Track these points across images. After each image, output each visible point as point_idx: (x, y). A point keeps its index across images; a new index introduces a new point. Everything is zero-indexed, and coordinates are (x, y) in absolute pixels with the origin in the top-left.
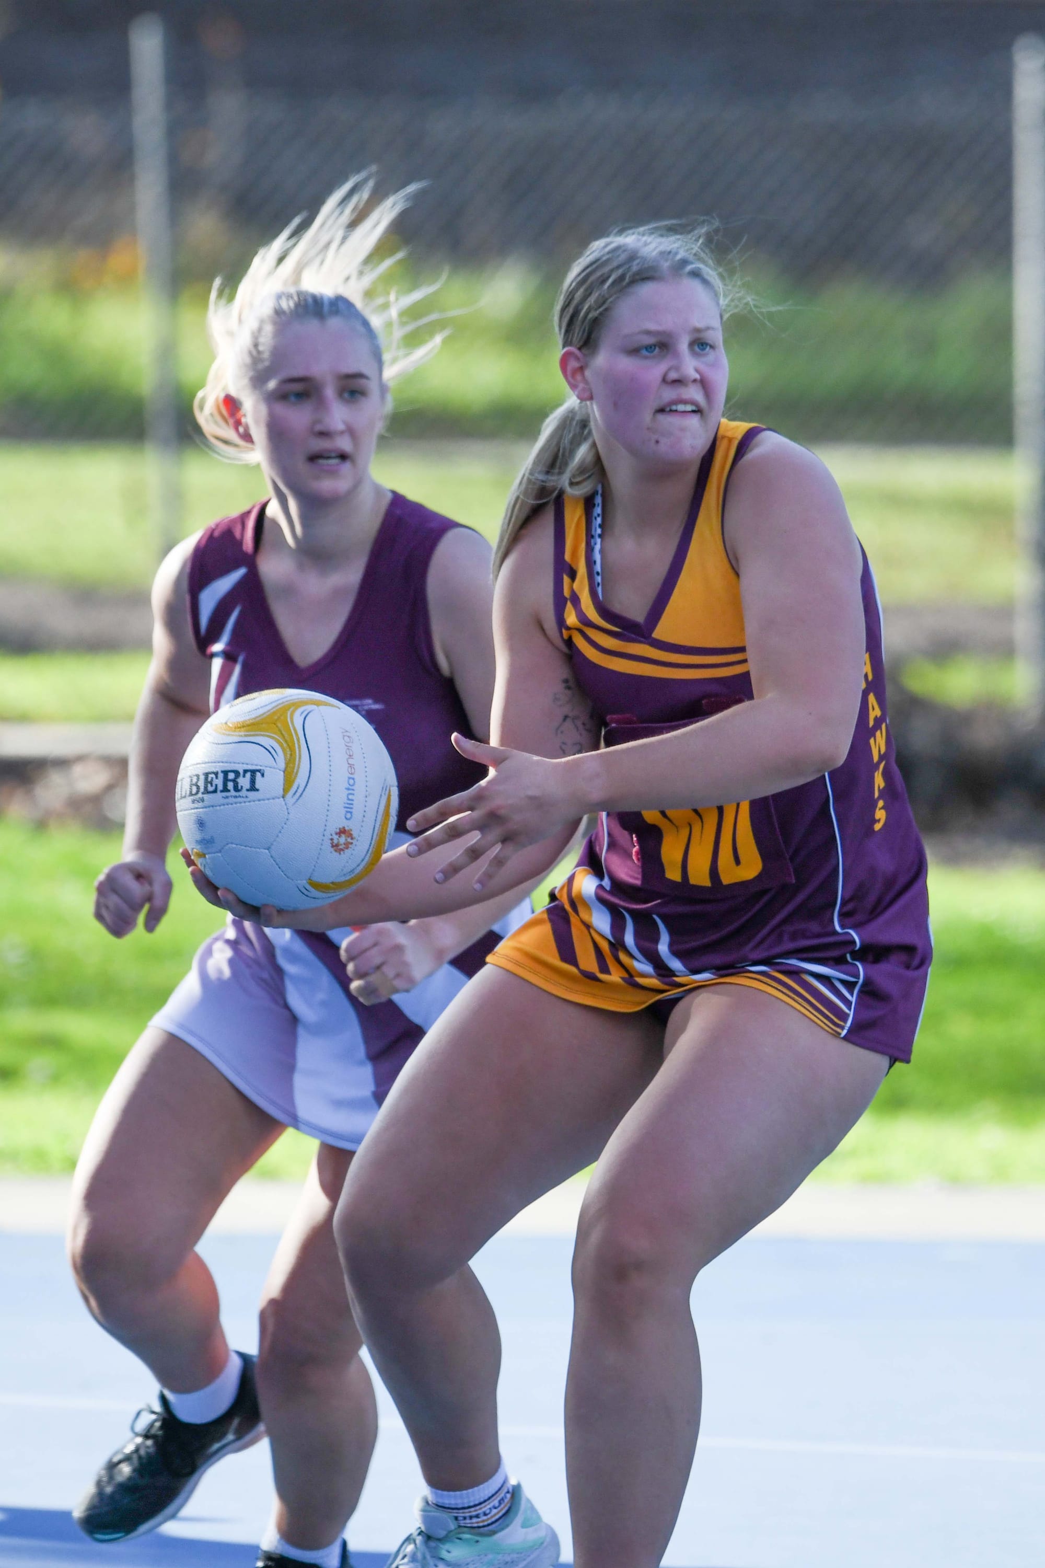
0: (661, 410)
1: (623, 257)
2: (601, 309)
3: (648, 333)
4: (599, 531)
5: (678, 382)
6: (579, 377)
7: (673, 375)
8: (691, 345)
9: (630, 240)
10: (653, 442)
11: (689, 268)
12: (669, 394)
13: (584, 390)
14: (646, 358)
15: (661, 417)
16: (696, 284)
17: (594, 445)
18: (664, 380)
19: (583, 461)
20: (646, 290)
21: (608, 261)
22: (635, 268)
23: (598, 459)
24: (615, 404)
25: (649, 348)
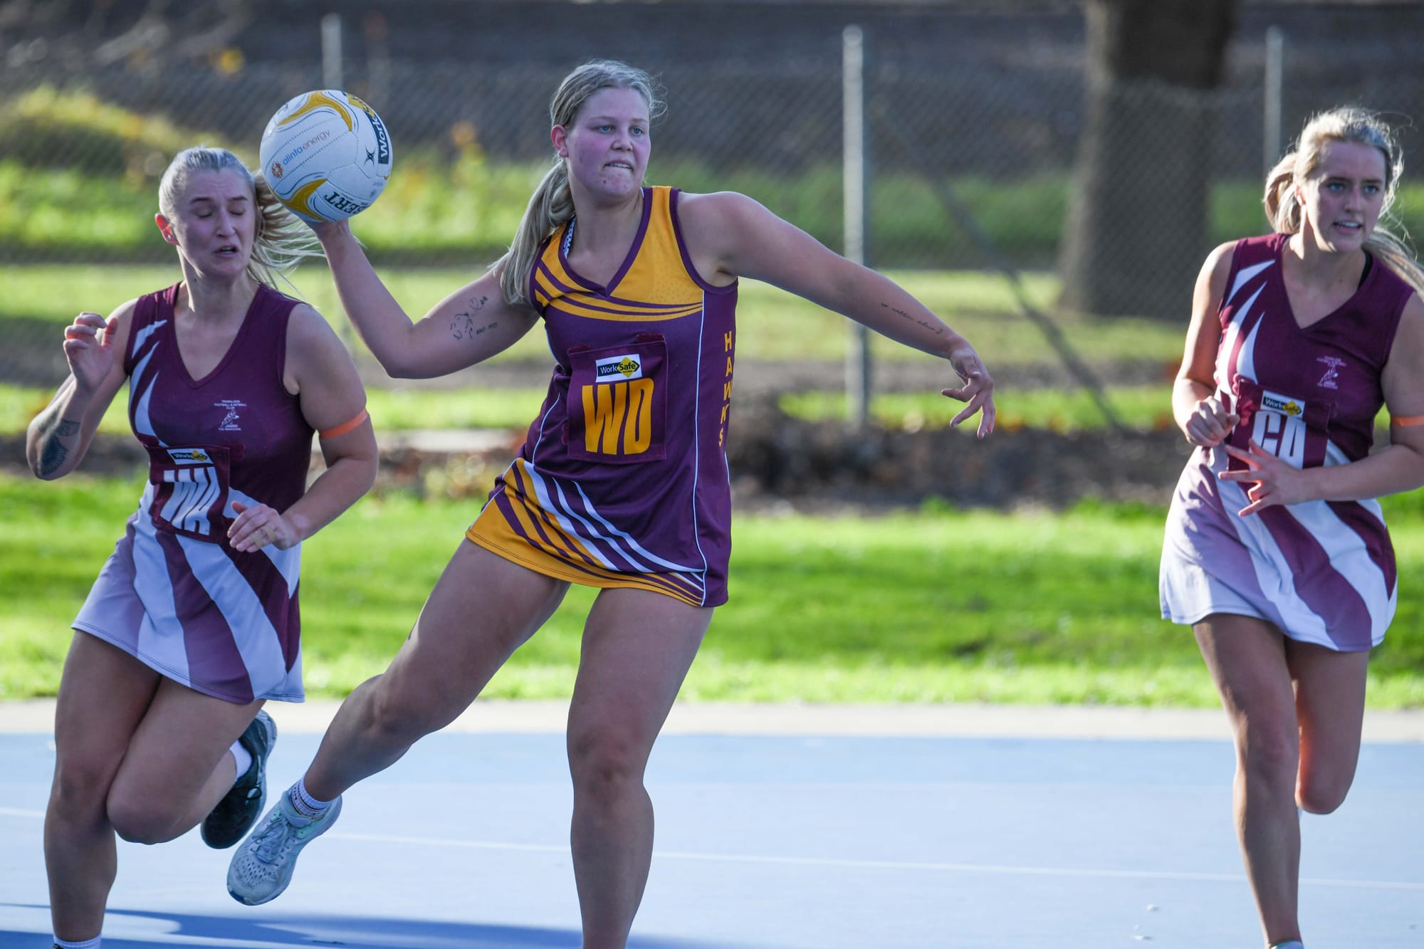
0: (608, 165)
1: (596, 73)
2: (579, 102)
3: (604, 118)
4: (569, 245)
5: (620, 149)
6: (562, 143)
7: (617, 145)
8: (630, 129)
9: (601, 66)
10: (602, 183)
11: (633, 83)
12: (614, 156)
13: (564, 150)
14: (603, 133)
15: (607, 168)
16: (637, 94)
17: (568, 186)
18: (612, 148)
19: (558, 199)
20: (606, 93)
21: (585, 75)
22: (602, 80)
23: (569, 197)
24: (581, 159)
25: (605, 128)
